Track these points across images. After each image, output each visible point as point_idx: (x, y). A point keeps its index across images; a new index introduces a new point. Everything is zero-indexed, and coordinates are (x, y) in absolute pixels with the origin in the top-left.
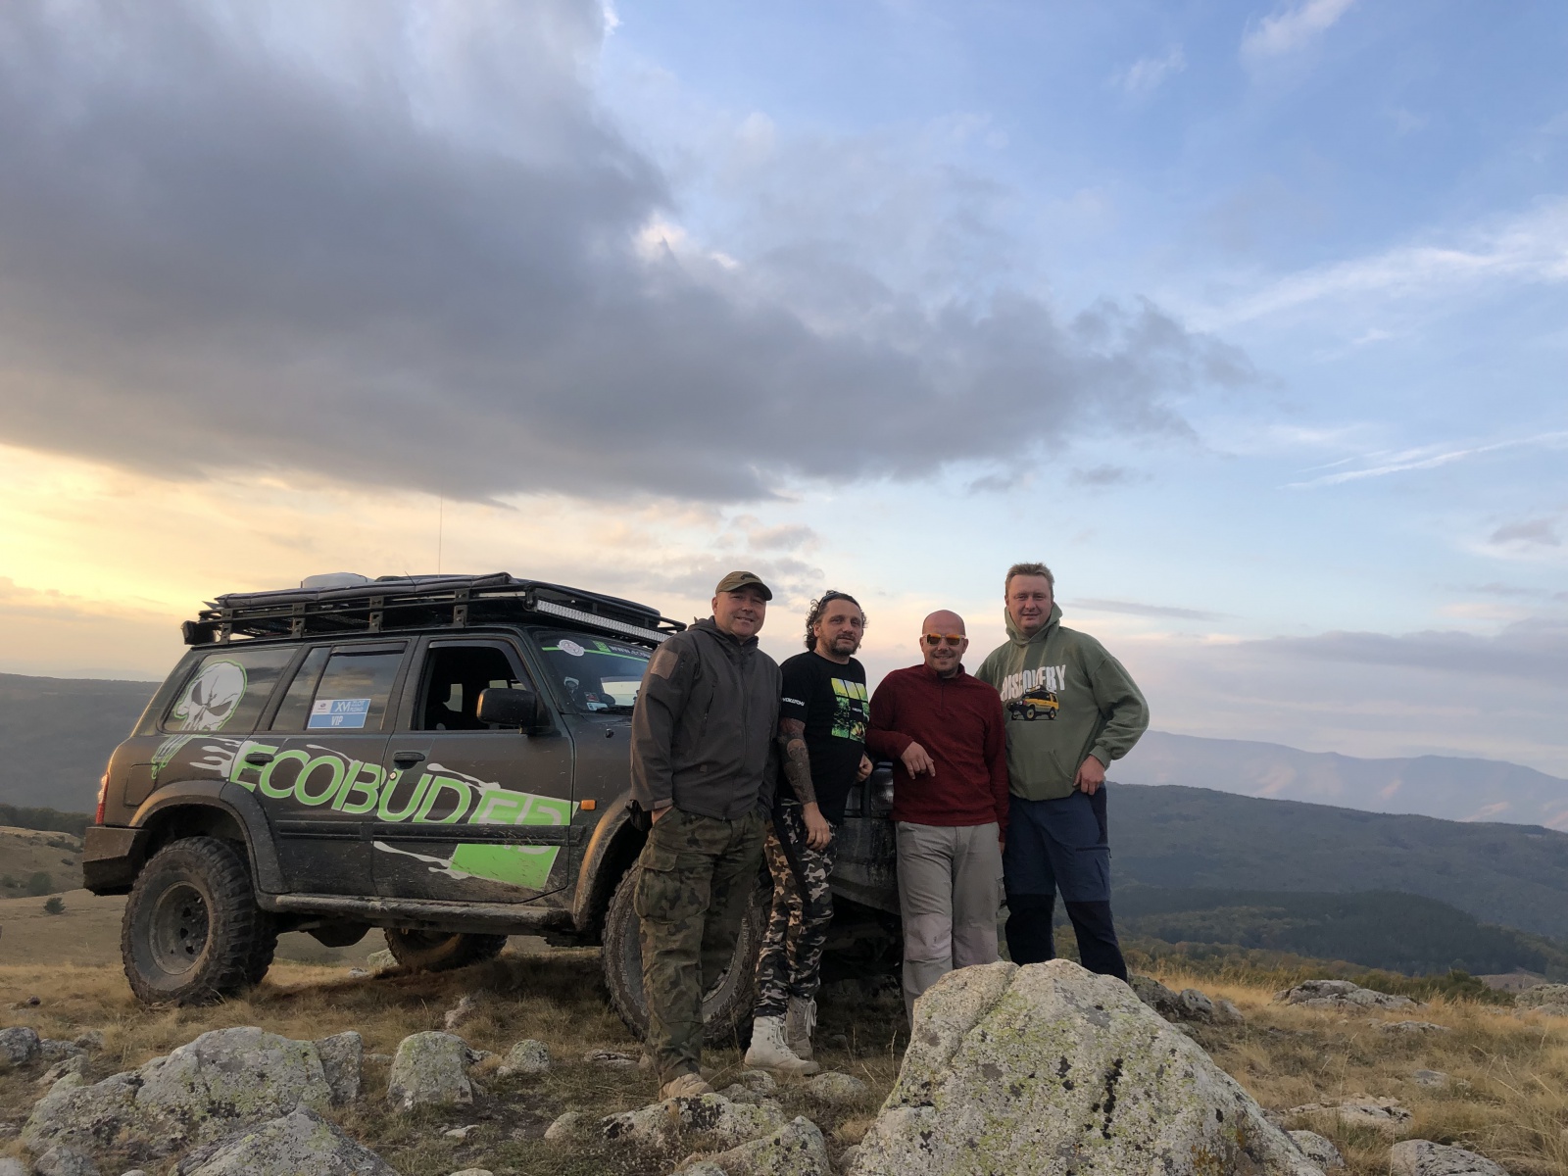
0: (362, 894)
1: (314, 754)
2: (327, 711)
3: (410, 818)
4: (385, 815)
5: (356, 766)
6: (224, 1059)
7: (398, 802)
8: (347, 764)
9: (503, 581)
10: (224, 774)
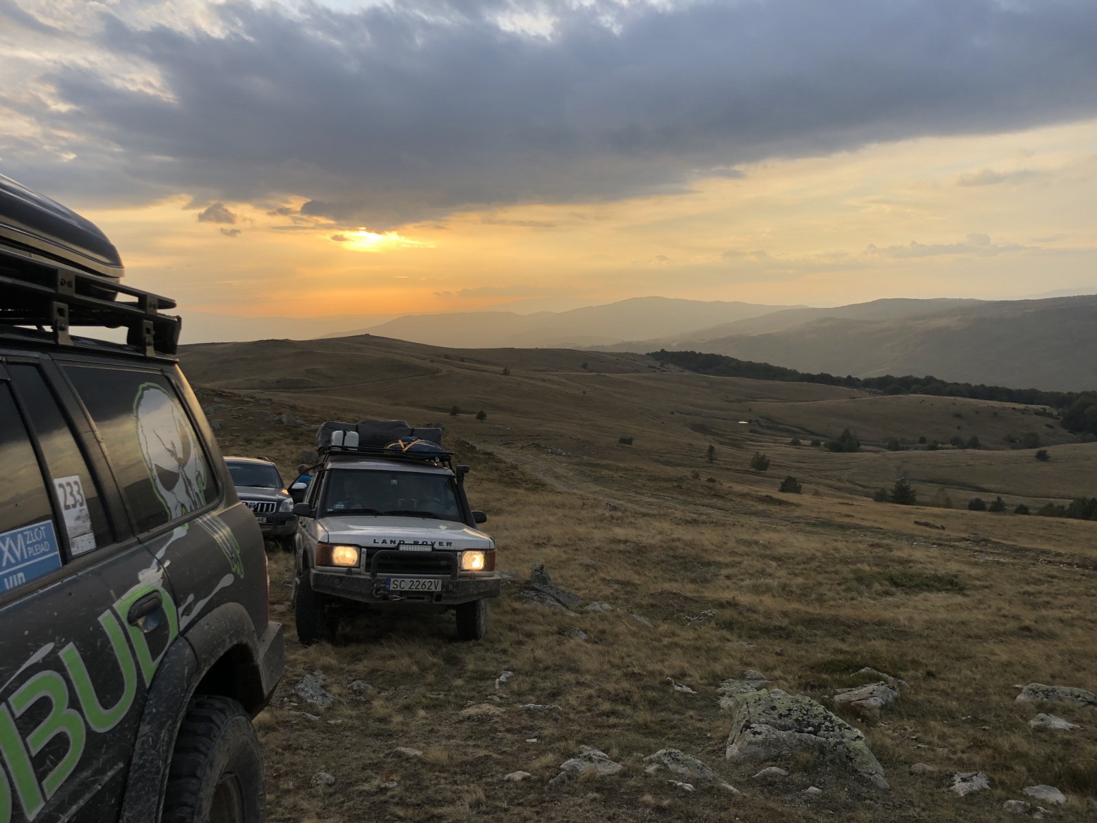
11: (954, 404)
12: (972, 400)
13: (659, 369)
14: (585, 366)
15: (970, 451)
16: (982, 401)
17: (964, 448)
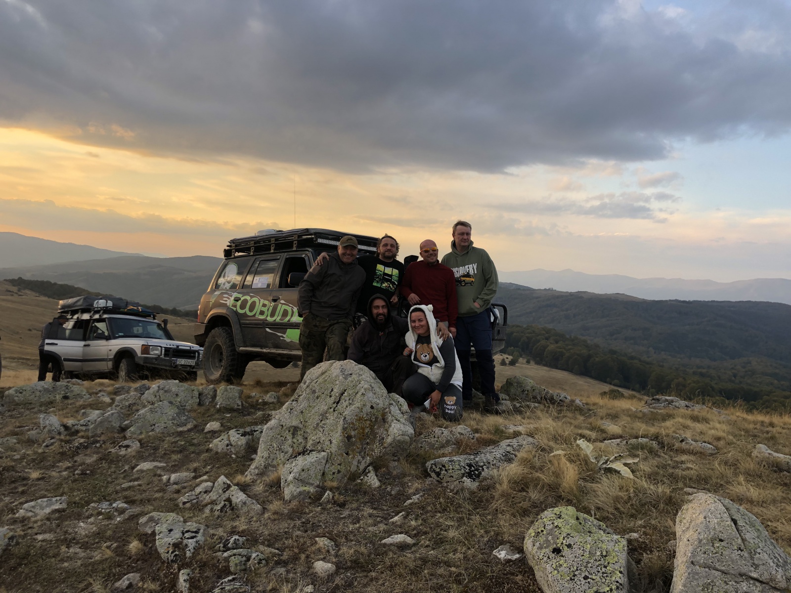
0: (261, 347)
1: (252, 297)
2: (257, 282)
3: (275, 320)
4: (269, 319)
5: (262, 301)
6: (166, 389)
7: (272, 315)
8: (260, 301)
9: (307, 231)
10: (228, 305)
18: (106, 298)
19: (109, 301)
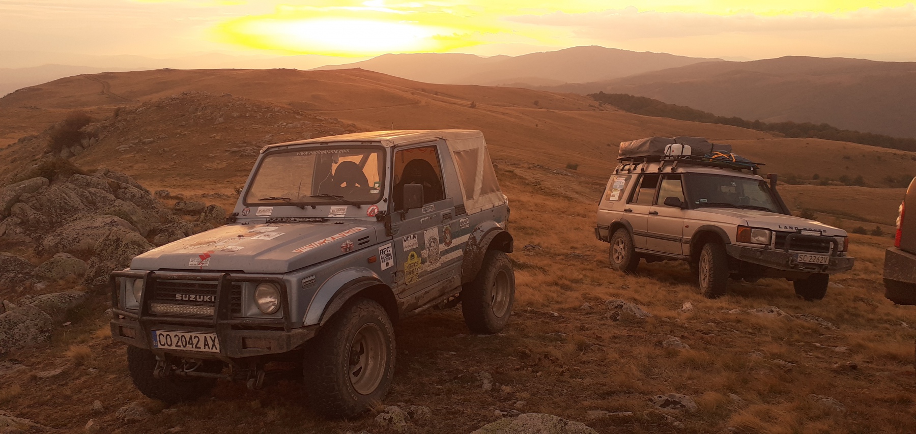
11: (845, 148)
12: (860, 145)
13: (598, 108)
14: (536, 103)
15: (856, 187)
16: (869, 146)
17: (851, 185)
18: (682, 141)
19: (685, 146)
